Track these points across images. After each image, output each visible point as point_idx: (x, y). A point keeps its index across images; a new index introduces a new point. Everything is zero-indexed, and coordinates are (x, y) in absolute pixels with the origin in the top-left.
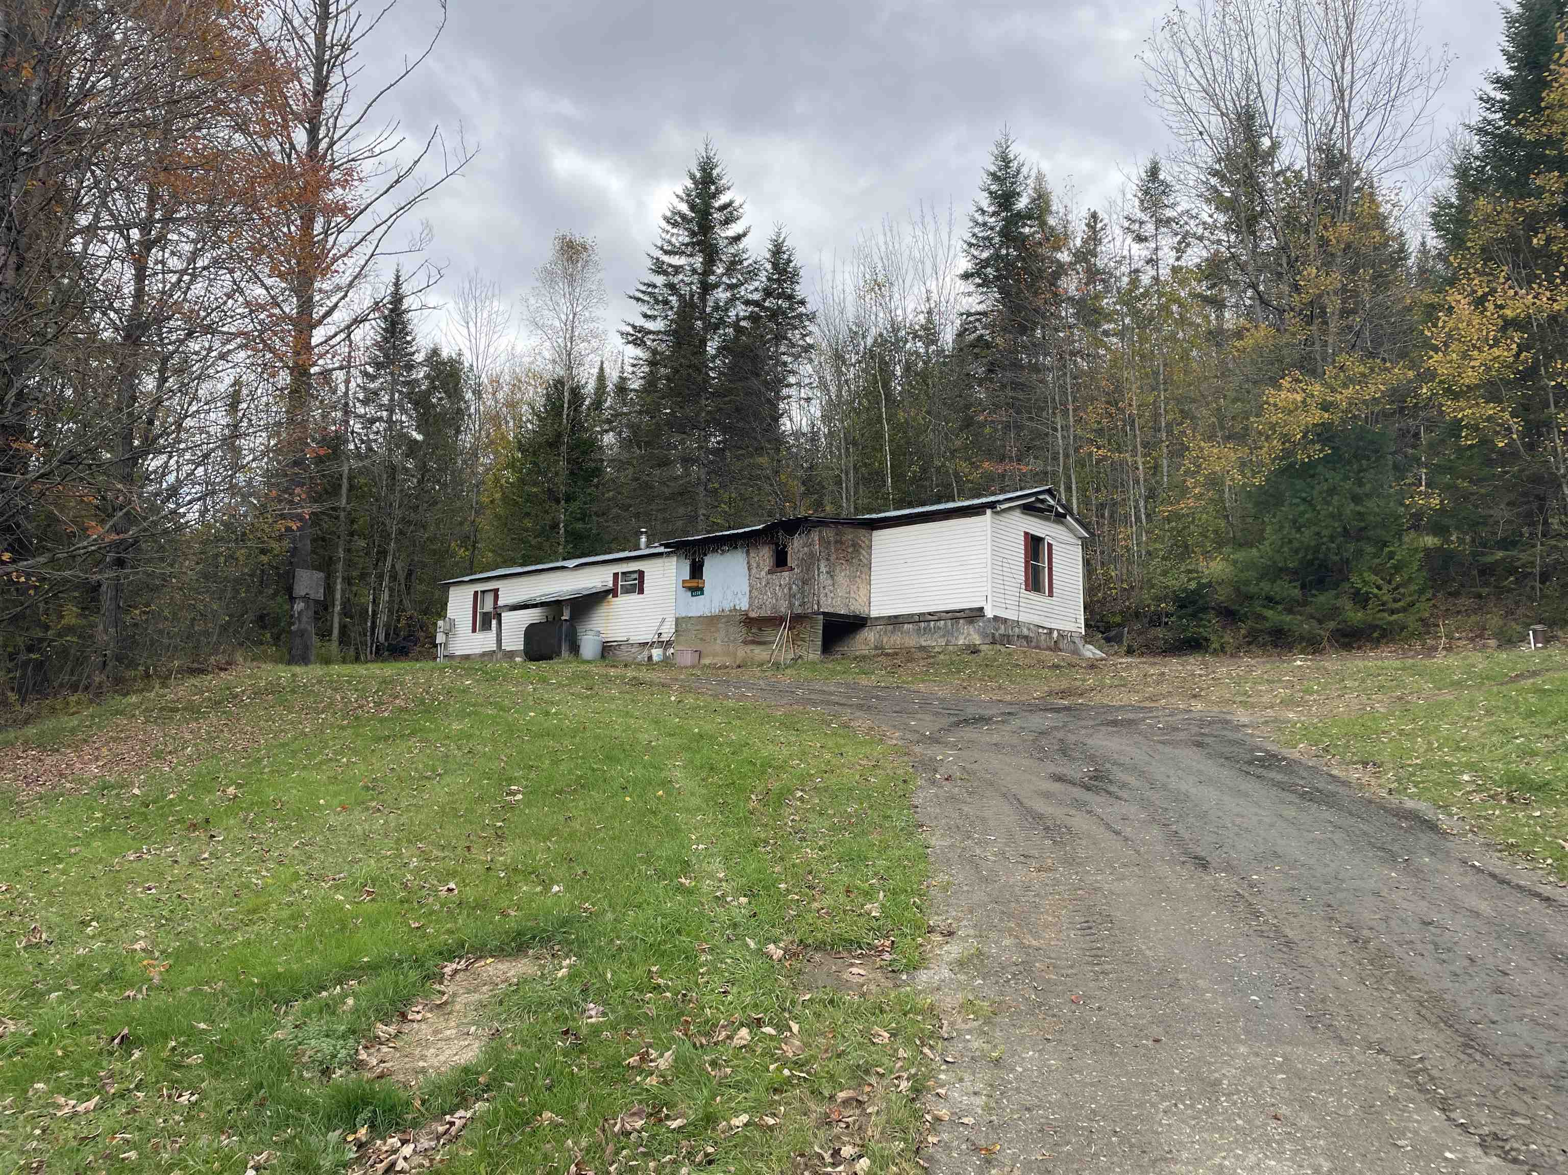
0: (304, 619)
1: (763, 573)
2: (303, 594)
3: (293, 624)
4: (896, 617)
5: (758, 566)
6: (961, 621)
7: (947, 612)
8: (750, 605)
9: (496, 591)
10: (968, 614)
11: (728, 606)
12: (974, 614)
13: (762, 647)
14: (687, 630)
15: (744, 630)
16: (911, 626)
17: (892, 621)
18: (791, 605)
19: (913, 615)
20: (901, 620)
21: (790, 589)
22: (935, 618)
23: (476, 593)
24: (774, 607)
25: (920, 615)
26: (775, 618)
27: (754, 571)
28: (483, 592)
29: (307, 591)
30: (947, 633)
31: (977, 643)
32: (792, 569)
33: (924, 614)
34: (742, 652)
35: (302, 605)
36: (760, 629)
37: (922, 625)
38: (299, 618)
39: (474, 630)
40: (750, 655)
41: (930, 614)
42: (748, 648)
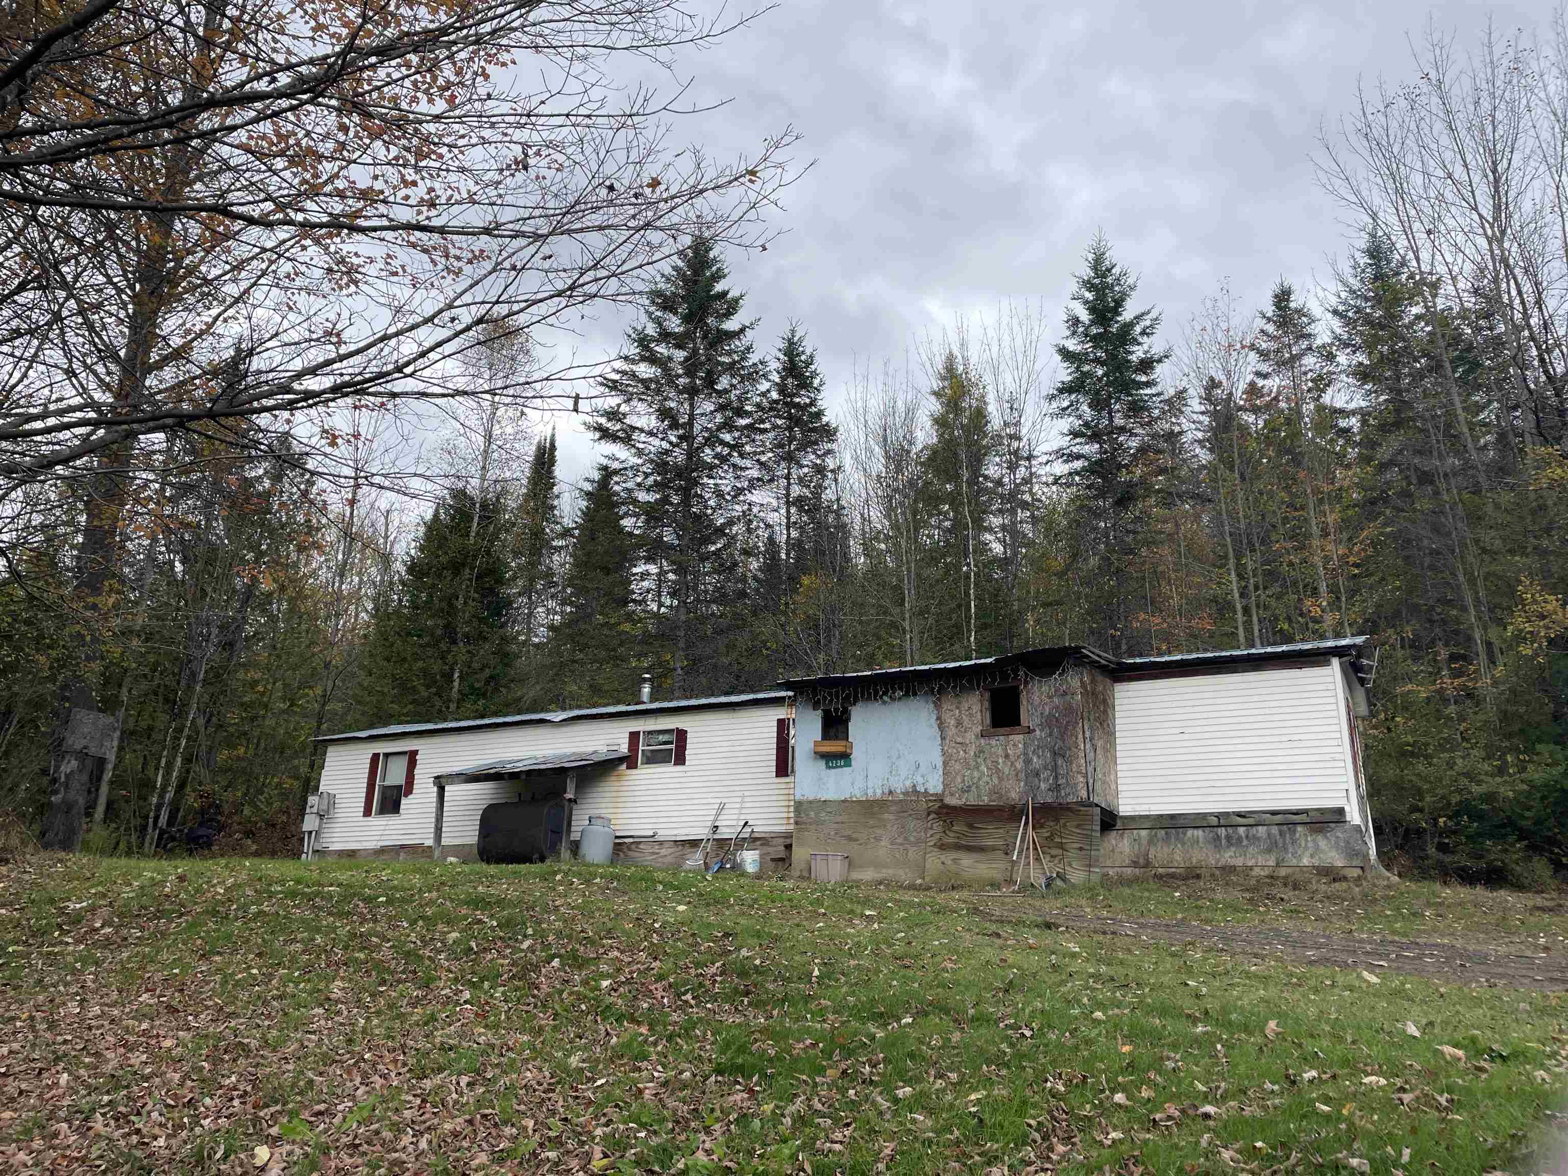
0: (75, 785)
1: (970, 737)
2: (78, 746)
3: (55, 792)
4: (1172, 817)
5: (959, 723)
6: (1299, 828)
7: (1274, 813)
8: (945, 785)
9: (412, 757)
10: (1317, 817)
11: (900, 784)
12: (1328, 817)
13: (975, 856)
14: (818, 823)
15: (938, 826)
16: (1199, 833)
17: (1166, 824)
18: (1033, 789)
19: (1205, 815)
20: (1181, 822)
21: (1028, 762)
22: (1250, 821)
23: (375, 757)
24: (994, 792)
25: (1218, 816)
26: (1000, 809)
27: (952, 731)
28: (387, 755)
29: (84, 742)
30: (1272, 846)
31: (1340, 864)
32: (1029, 731)
33: (1227, 814)
34: (936, 862)
35: (74, 763)
36: (971, 826)
37: (1222, 832)
38: (67, 786)
39: (367, 812)
40: (953, 868)
41: (1240, 815)
42: (948, 857)
